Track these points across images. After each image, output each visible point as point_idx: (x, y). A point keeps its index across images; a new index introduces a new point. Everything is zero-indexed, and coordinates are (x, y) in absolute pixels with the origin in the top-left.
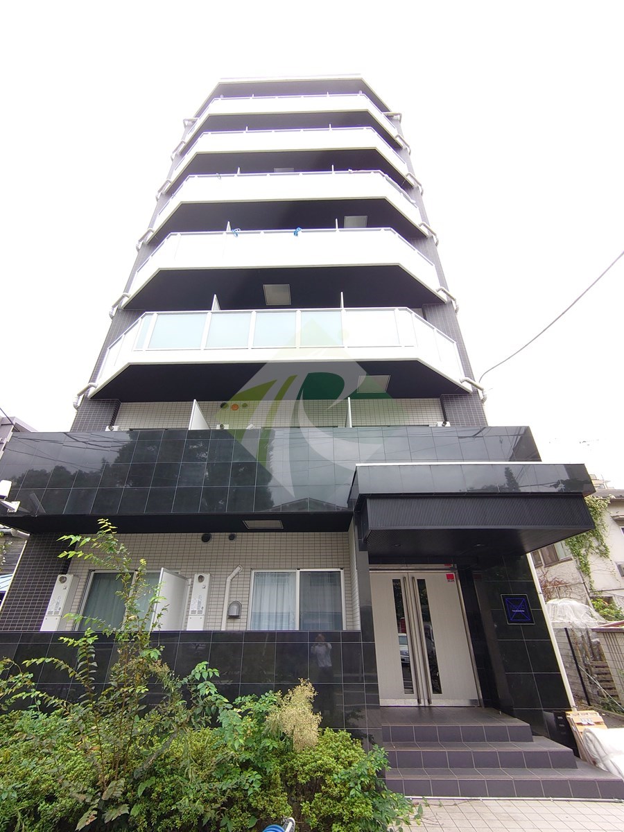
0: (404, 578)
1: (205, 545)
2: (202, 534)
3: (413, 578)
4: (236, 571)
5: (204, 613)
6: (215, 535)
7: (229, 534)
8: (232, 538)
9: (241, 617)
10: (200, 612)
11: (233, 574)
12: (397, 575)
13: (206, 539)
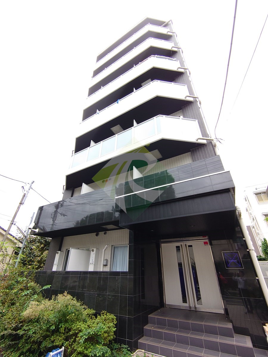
0: (181, 245)
1: (97, 237)
2: (96, 233)
3: (186, 245)
4: (106, 247)
5: (94, 264)
6: (100, 233)
7: (104, 232)
8: (105, 234)
9: (108, 265)
10: (93, 263)
11: (105, 248)
12: (178, 244)
13: (97, 235)
